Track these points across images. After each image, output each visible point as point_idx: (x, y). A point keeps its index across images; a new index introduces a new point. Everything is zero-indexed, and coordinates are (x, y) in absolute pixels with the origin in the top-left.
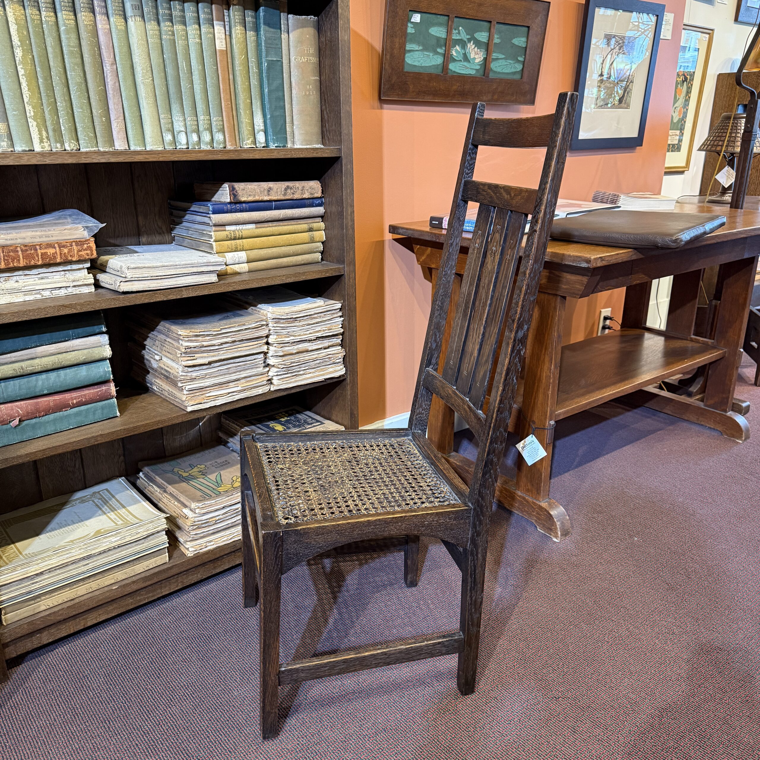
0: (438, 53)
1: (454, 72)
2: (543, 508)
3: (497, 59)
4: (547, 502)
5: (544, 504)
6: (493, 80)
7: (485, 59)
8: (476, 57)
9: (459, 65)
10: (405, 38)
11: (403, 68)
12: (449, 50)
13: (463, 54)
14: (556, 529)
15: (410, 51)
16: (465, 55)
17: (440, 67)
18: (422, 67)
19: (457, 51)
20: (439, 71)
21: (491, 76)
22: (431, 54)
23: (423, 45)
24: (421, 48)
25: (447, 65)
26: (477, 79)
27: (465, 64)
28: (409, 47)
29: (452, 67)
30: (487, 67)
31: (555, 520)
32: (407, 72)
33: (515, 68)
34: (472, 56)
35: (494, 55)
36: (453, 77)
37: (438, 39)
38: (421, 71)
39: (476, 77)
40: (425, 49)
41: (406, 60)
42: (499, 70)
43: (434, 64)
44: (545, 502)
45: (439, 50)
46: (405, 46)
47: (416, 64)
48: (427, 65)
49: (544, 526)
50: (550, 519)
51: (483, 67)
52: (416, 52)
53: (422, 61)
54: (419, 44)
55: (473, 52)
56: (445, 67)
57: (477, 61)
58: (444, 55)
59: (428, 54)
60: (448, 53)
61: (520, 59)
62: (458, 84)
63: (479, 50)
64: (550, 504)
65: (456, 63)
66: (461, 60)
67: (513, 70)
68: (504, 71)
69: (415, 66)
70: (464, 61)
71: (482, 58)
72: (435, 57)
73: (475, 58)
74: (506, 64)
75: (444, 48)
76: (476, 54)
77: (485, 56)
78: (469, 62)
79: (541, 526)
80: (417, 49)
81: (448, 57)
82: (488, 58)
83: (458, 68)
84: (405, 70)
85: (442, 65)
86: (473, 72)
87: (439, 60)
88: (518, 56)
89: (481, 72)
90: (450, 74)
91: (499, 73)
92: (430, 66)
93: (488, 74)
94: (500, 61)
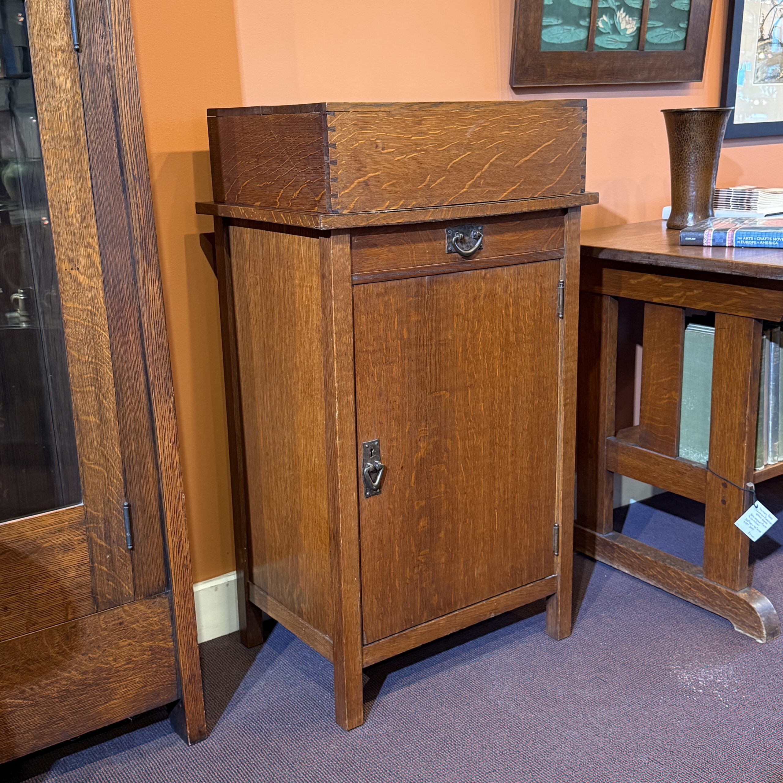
0: (580, 26)
1: (601, 47)
2: (741, 600)
3: (654, 28)
4: (746, 591)
5: (742, 595)
6: (649, 54)
7: (639, 29)
8: (628, 27)
9: (606, 38)
10: (541, 11)
11: (539, 47)
12: (595, 22)
13: (611, 25)
14: (760, 626)
15: (547, 27)
16: (614, 25)
17: (584, 43)
18: (562, 44)
19: (604, 22)
20: (581, 49)
21: (647, 49)
22: (573, 29)
23: (564, 18)
24: (560, 22)
25: (593, 40)
26: (630, 54)
27: (615, 37)
28: (546, 21)
29: (598, 41)
30: (641, 39)
31: (759, 614)
32: (544, 52)
33: (677, 37)
34: (623, 26)
35: (650, 23)
36: (599, 54)
37: (581, 9)
38: (561, 49)
39: (628, 52)
40: (566, 22)
41: (543, 37)
42: (656, 41)
43: (576, 39)
44: (744, 592)
45: (582, 23)
46: (542, 21)
47: (555, 41)
48: (568, 42)
49: (743, 623)
50: (751, 614)
51: (636, 38)
52: (555, 28)
53: (561, 37)
54: (557, 16)
55: (624, 22)
56: (589, 42)
57: (629, 32)
58: (588, 28)
59: (568, 28)
60: (594, 25)
61: (682, 25)
62: (606, 62)
63: (631, 19)
64: (750, 595)
65: (603, 35)
66: (609, 33)
67: (674, 40)
68: (662, 42)
69: (553, 44)
70: (613, 34)
71: (635, 28)
72: (578, 31)
73: (626, 29)
74: (664, 32)
75: (588, 20)
76: (628, 23)
77: (638, 25)
78: (619, 34)
79: (740, 624)
80: (556, 23)
81: (593, 30)
82: (642, 27)
83: (605, 42)
84: (542, 50)
85: (586, 40)
86: (624, 46)
87: (582, 35)
88: (680, 22)
89: (635, 45)
90: (596, 50)
91: (657, 44)
92: (572, 43)
93: (643, 47)
94: (658, 30)
